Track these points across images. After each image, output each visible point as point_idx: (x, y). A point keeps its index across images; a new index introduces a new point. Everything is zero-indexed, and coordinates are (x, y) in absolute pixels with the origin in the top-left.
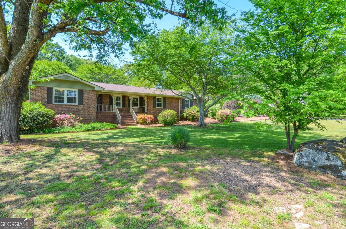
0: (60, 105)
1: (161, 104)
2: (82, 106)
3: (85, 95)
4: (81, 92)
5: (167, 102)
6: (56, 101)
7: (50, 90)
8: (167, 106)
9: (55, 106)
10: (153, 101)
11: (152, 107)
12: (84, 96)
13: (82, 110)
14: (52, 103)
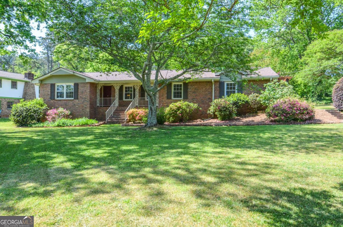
0: (60, 100)
1: (181, 93)
2: (77, 101)
3: (81, 89)
4: (76, 85)
5: (190, 89)
6: (58, 97)
7: (53, 86)
8: (189, 95)
9: (56, 101)
10: (166, 90)
11: (165, 99)
12: (79, 90)
13: (77, 105)
14: (54, 99)
